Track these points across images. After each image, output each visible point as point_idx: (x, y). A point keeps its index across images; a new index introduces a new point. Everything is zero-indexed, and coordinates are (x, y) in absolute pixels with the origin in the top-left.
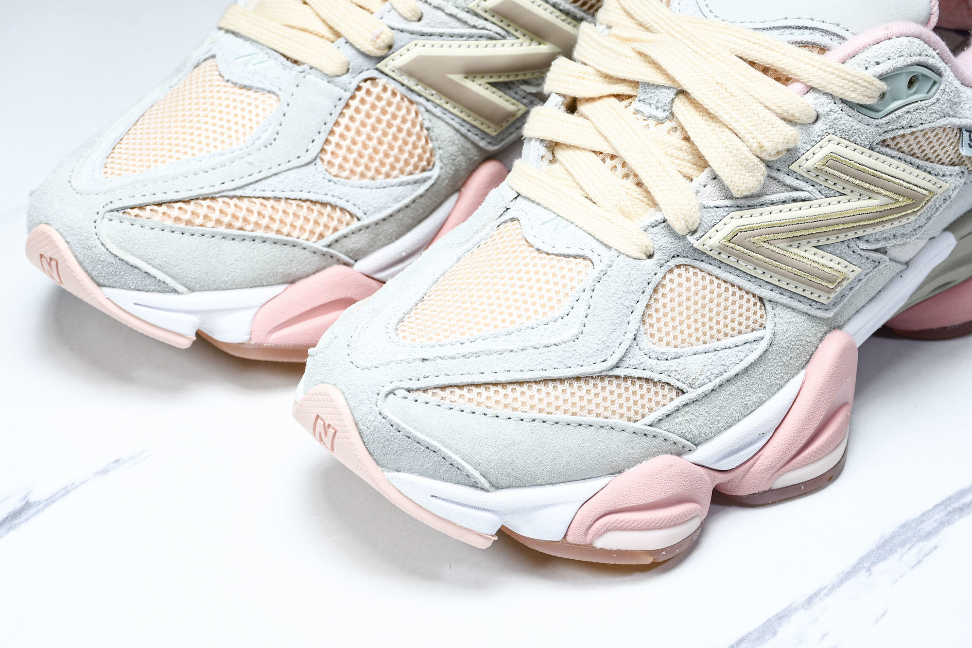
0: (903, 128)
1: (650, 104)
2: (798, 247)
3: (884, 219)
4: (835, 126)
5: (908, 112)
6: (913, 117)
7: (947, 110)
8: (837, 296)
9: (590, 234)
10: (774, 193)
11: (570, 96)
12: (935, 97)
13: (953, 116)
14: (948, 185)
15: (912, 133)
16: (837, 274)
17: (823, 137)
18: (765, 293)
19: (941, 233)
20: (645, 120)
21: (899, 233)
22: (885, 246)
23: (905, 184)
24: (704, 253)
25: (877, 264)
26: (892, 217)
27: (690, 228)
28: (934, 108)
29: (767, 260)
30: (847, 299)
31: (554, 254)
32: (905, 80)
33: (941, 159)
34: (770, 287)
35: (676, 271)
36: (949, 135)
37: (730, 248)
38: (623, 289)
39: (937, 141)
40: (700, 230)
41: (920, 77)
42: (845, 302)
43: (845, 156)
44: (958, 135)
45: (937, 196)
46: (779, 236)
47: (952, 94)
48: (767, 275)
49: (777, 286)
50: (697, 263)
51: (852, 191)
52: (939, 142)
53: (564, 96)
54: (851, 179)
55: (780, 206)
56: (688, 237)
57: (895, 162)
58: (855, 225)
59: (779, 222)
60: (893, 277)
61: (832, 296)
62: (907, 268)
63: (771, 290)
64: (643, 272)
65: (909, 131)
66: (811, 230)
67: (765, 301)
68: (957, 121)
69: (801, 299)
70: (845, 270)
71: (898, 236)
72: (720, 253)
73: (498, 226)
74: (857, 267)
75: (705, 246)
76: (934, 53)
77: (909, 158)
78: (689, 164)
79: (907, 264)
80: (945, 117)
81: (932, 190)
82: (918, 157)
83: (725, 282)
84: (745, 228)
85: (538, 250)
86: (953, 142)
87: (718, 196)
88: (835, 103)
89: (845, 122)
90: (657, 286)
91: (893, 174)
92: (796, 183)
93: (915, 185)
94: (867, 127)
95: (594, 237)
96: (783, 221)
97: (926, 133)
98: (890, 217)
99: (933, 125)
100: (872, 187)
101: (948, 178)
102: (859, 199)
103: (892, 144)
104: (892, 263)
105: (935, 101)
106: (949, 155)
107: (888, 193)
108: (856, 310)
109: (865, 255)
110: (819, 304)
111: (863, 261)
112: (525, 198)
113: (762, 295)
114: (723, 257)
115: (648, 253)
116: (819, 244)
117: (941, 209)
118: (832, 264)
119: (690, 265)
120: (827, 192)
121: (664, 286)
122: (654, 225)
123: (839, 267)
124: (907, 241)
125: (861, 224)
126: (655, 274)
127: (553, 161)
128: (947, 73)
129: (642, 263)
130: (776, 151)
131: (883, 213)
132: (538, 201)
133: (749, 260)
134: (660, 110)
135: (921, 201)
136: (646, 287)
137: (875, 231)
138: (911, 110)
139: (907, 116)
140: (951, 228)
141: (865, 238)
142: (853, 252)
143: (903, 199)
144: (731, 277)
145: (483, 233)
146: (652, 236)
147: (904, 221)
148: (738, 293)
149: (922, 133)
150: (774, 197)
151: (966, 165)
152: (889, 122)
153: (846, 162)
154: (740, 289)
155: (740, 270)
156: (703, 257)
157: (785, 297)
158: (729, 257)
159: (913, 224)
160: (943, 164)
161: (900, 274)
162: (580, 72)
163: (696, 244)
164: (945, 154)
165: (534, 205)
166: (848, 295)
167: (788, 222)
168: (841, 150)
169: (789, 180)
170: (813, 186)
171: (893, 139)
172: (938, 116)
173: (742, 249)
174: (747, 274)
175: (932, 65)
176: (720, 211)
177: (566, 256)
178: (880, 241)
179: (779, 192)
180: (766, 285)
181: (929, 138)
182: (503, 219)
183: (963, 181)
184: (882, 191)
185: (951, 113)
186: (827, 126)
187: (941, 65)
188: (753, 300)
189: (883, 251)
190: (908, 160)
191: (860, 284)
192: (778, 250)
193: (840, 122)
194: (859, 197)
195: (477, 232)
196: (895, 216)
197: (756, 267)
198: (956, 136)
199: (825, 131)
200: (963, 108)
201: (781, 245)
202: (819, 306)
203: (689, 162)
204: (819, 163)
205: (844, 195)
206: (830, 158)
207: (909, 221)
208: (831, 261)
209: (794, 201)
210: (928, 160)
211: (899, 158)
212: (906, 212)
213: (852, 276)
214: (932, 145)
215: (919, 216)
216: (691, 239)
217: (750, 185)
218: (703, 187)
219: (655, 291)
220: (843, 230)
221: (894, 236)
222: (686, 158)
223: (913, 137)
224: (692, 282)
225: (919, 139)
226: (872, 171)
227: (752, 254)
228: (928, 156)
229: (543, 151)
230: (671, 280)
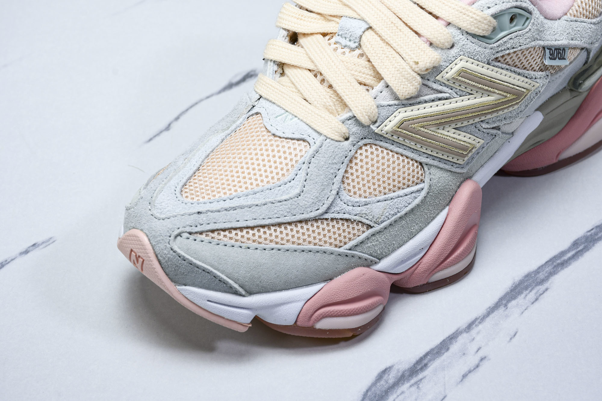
1: (345, 38)
2: (443, 129)
3: (498, 109)
4: (464, 50)
5: (511, 39)
6: (515, 42)
7: (536, 36)
8: (469, 159)
9: (307, 125)
10: (426, 95)
11: (292, 31)
12: (528, 28)
13: (540, 40)
14: (538, 85)
15: (515, 52)
16: (469, 145)
17: (457, 58)
18: (423, 160)
19: (534, 112)
20: (342, 48)
22: (499, 125)
23: (511, 86)
24: (381, 136)
25: (494, 136)
26: (503, 107)
27: (372, 120)
28: (528, 35)
30: (475, 160)
31: (283, 138)
32: (508, 18)
33: (533, 68)
34: (426, 155)
35: (364, 148)
36: (538, 52)
37: (399, 132)
38: (329, 162)
39: (530, 56)
40: (379, 121)
41: (518, 16)
42: (474, 162)
43: (471, 69)
44: (543, 52)
45: (531, 92)
46: (431, 123)
47: (539, 26)
48: (423, 148)
49: (430, 155)
50: (378, 142)
51: (477, 92)
52: (532, 57)
53: (288, 31)
55: (430, 103)
56: (371, 126)
57: (504, 72)
58: (479, 113)
59: (430, 114)
60: (504, 143)
61: (466, 159)
62: (512, 137)
63: (427, 158)
64: (342, 150)
65: (512, 51)
66: (451, 118)
67: (423, 165)
68: (542, 43)
69: (446, 162)
70: (474, 142)
71: (507, 118)
72: (392, 136)
74: (481, 140)
75: (382, 132)
77: (513, 69)
78: (371, 78)
79: (513, 133)
80: (535, 41)
81: (528, 88)
82: (518, 67)
83: (397, 153)
84: (408, 119)
85: (274, 135)
86: (540, 57)
87: (390, 98)
88: (463, 35)
89: (470, 47)
90: (352, 158)
91: (503, 80)
92: (440, 88)
93: (517, 86)
94: (485, 50)
95: (310, 127)
96: (433, 113)
97: (523, 52)
98: (502, 107)
99: (528, 46)
100: (490, 89)
101: (538, 80)
102: (482, 97)
103: (502, 60)
104: (503, 135)
105: (528, 31)
106: (539, 65)
107: (500, 92)
108: (480, 166)
109: (486, 132)
111: (485, 136)
112: (265, 99)
113: (421, 161)
114: (395, 138)
115: (345, 137)
116: (457, 126)
117: (534, 100)
118: (465, 139)
119: (373, 144)
120: (461, 93)
121: (356, 158)
122: (349, 119)
123: (470, 141)
124: (512, 121)
125: (483, 112)
126: (350, 151)
127: (282, 74)
128: (535, 12)
129: (342, 144)
130: (425, 68)
131: (497, 105)
132: (274, 101)
133: (411, 139)
134: (352, 42)
135: (521, 96)
136: (344, 160)
137: (493, 116)
138: (513, 37)
139: (510, 41)
141: (486, 121)
142: (479, 130)
143: (510, 96)
144: (400, 150)
145: (238, 123)
146: (348, 126)
147: (511, 109)
148: (406, 160)
149: (521, 52)
150: (426, 98)
151: (549, 70)
152: (499, 46)
153: (472, 73)
154: (407, 158)
155: (406, 146)
156: (381, 139)
157: (436, 162)
158: (398, 138)
159: (516, 110)
160: (535, 71)
161: (508, 141)
163: (377, 130)
164: (535, 64)
165: (271, 104)
166: (476, 157)
167: (436, 114)
168: (469, 65)
169: (435, 86)
170: (452, 89)
171: (503, 56)
172: (531, 40)
173: (407, 132)
174: (411, 148)
175: (525, 7)
176: (392, 108)
177: (292, 139)
178: (496, 122)
179: (429, 94)
180: (423, 154)
181: (525, 54)
182: (250, 113)
183: (548, 81)
184: (496, 91)
185: (539, 38)
186: (459, 50)
187: (530, 7)
188: (416, 164)
189: (498, 128)
190: (512, 70)
191: (484, 150)
192: (430, 132)
193: (467, 47)
194: (481, 95)
195: (234, 122)
196: (505, 106)
197: (416, 143)
198: (541, 52)
199: (457, 53)
200: (546, 34)
201: (432, 129)
202: (458, 165)
203: (371, 76)
204: (455, 75)
205: (472, 94)
206: (462, 71)
207: (514, 108)
208: (464, 137)
209: (440, 99)
210: (525, 69)
211: (507, 69)
212: (512, 104)
213: (478, 145)
214: (527, 59)
215: (520, 105)
216: (373, 127)
217: (410, 92)
218: (380, 93)
219: (351, 161)
220: (472, 117)
221: (505, 118)
222: (369, 73)
223: (515, 54)
224: (375, 155)
225: (519, 56)
226: (489, 78)
227: (414, 135)
228: (525, 66)
229: (276, 68)
230: (361, 154)
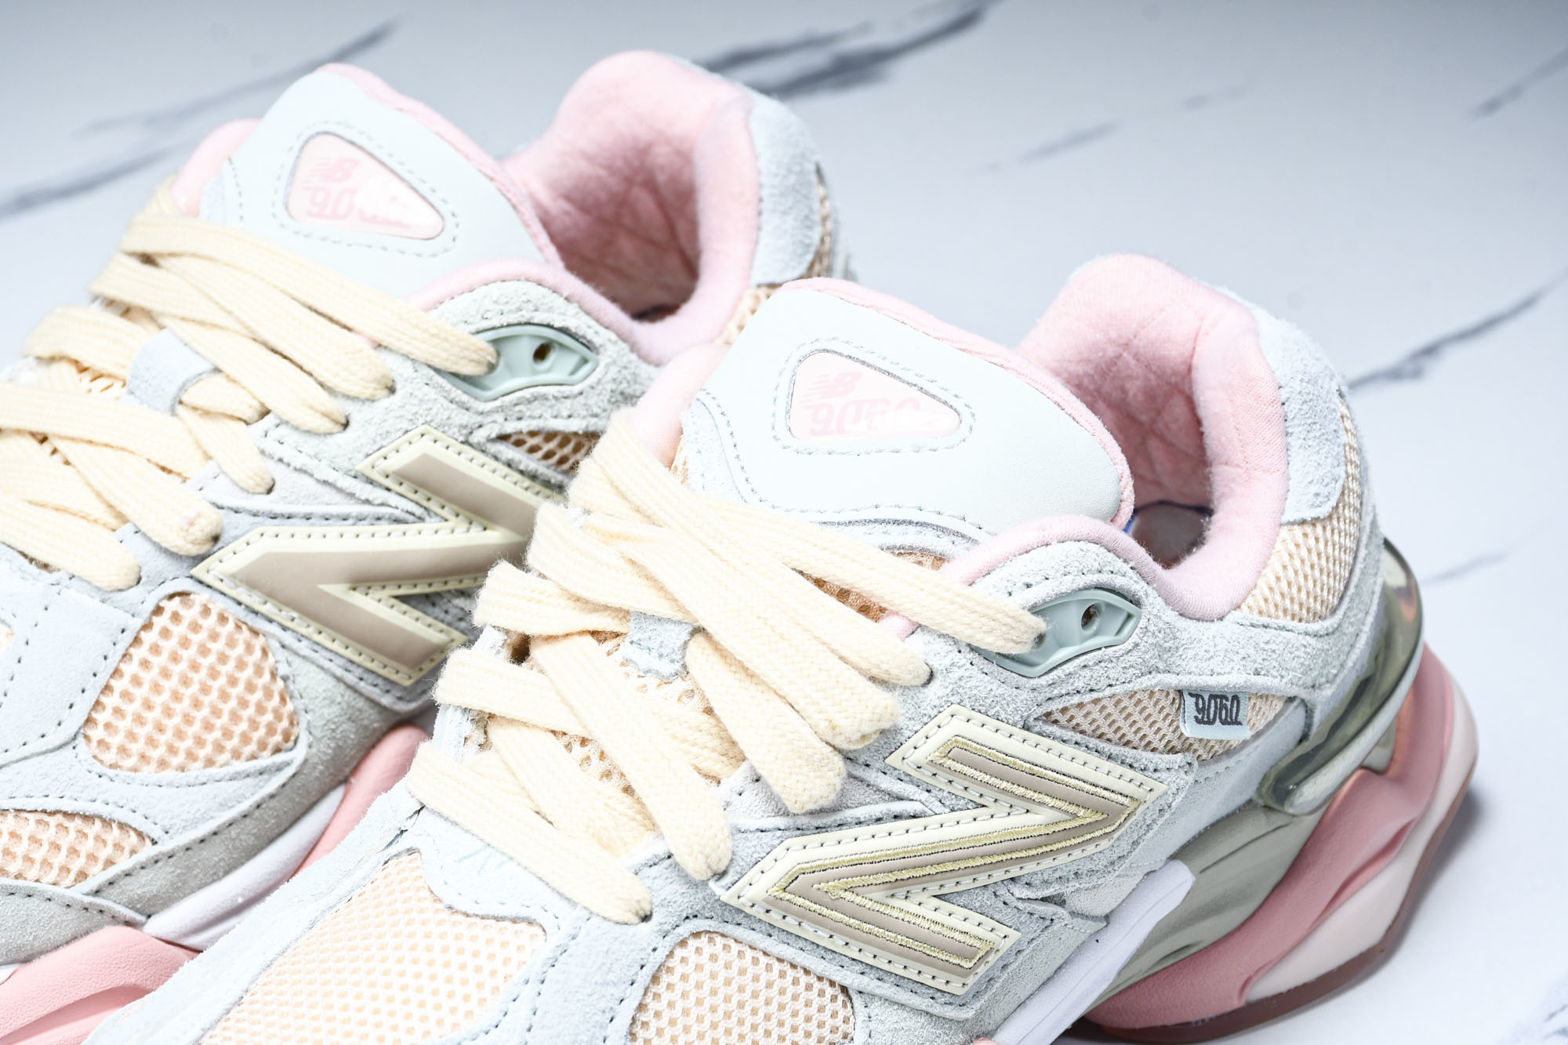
0: (1078, 692)
1: (649, 649)
2: (906, 898)
3: (1054, 847)
4: (961, 690)
5: (1085, 666)
6: (1095, 675)
7: (1153, 662)
8: (979, 980)
9: (541, 879)
10: (861, 804)
11: (514, 632)
12: (1131, 640)
13: (1164, 672)
14: (1164, 787)
15: (1096, 701)
16: (977, 943)
17: (941, 709)
18: (851, 978)
19: (1166, 863)
20: (639, 676)
21: (1084, 870)
22: (1061, 891)
23: (1087, 787)
24: (739, 911)
25: (1048, 922)
26: (1068, 843)
27: (715, 867)
28: (1130, 658)
29: (852, 921)
30: (998, 984)
31: (477, 916)
32: (1076, 615)
33: (1149, 743)
34: (859, 968)
35: (693, 943)
36: (1161, 703)
37: (785, 903)
38: (596, 978)
39: (1140, 713)
40: (731, 872)
41: (1103, 609)
42: (995, 990)
43: (979, 742)
44: (1177, 701)
45: (1146, 805)
46: (871, 879)
47: (1161, 635)
48: (852, 947)
49: (872, 967)
50: (729, 929)
51: (996, 800)
52: (1145, 715)
53: (507, 632)
54: (993, 780)
55: (871, 826)
56: (712, 884)
57: (1069, 750)
58: (1004, 858)
59: (870, 855)
60: (1084, 942)
61: (971, 980)
62: (1106, 926)
63: (862, 973)
64: (632, 947)
65: (1087, 698)
66: (928, 869)
67: (850, 992)
68: (1172, 680)
69: (916, 987)
70: (991, 936)
71: (1082, 874)
72: (768, 911)
73: (386, 863)
74: (1012, 930)
75: (741, 900)
76: (1126, 568)
77: (1093, 742)
78: (715, 755)
79: (1107, 918)
80: (1150, 672)
81: (1136, 797)
82: (1109, 740)
83: (780, 960)
84: (811, 867)
85: (450, 908)
86: (1168, 715)
87: (764, 812)
88: (960, 652)
89: (978, 684)
90: (659, 969)
91: (1065, 772)
92: (898, 787)
93: (1105, 789)
94: (1015, 691)
95: (547, 884)
96: (877, 854)
97: (1119, 701)
98: (1064, 844)
99: (1128, 687)
100: (1030, 794)
101: (1164, 775)
102: (1009, 814)
103: (1063, 719)
104: (1075, 920)
105: (1130, 647)
106: (1164, 735)
107: (1058, 803)
108: (1017, 1003)
109: (1025, 909)
110: (949, 995)
111: (1022, 919)
112: (433, 812)
113: (846, 983)
114: (775, 917)
115: (642, 913)
116: (944, 891)
117: (1155, 828)
118: (966, 926)
119: (716, 933)
120: (953, 802)
122: (652, 863)
123: (980, 932)
124: (1100, 882)
125: (1014, 856)
126: (654, 950)
127: (485, 745)
128: (1151, 600)
129: (631, 930)
130: (860, 734)
131: (1051, 837)
132: (454, 818)
133: (819, 921)
134: (666, 660)
135: (1118, 816)
136: (637, 974)
137: (1040, 867)
138: (1091, 664)
139: (1083, 672)
140: (1183, 854)
141: (1025, 880)
142: (1005, 903)
143: (1084, 813)
144: (790, 952)
145: (357, 876)
146: (648, 882)
147: (1091, 849)
148: (804, 980)
149: (1114, 700)
150: (861, 812)
151: (1195, 751)
152: (1053, 684)
153: (982, 750)
154: (807, 972)
155: (806, 940)
156: (739, 918)
157: (887, 986)
158: (784, 917)
159: (1108, 853)
160: (1153, 750)
161: (1095, 937)
162: (533, 591)
163: (725, 896)
164: (1156, 733)
165: (447, 825)
166: (999, 977)
167: (886, 855)
168: (973, 731)
169: (885, 782)
170: (928, 791)
171: (1064, 710)
172: (1138, 672)
173: (807, 902)
174: (818, 946)
175: (1121, 587)
176: (766, 838)
177: (498, 919)
178: (1051, 883)
179: (869, 803)
180: (852, 965)
181: (1125, 708)
182: (393, 850)
183: (1190, 778)
184: (1048, 800)
185: (1161, 666)
186: (948, 691)
187: (1137, 587)
188: (830, 991)
189: (1058, 901)
190: (1091, 746)
191: (1021, 957)
192: (869, 904)
193: (969, 685)
194: (1009, 810)
195: (347, 874)
196: (1073, 842)
197: (832, 934)
198: (1173, 702)
199: (944, 699)
200: (1183, 657)
201: (875, 896)
202: (947, 998)
203: (714, 750)
204: (937, 754)
205: (983, 806)
206: (954, 745)
207: (1099, 849)
208: (965, 920)
209: (896, 817)
210: (1127, 744)
211: (1076, 743)
212: (1093, 835)
213: (1005, 945)
214: (1132, 719)
215: (1118, 839)
216: (715, 887)
217: (816, 794)
218: (737, 795)
219: (655, 979)
220: (983, 868)
221: (1076, 874)
222: (710, 744)
223: (1099, 707)
224: (721, 962)
225: (1108, 711)
226: (1029, 765)
227: (825, 911)
228: (1126, 738)
229: (468, 728)
230: (683, 960)
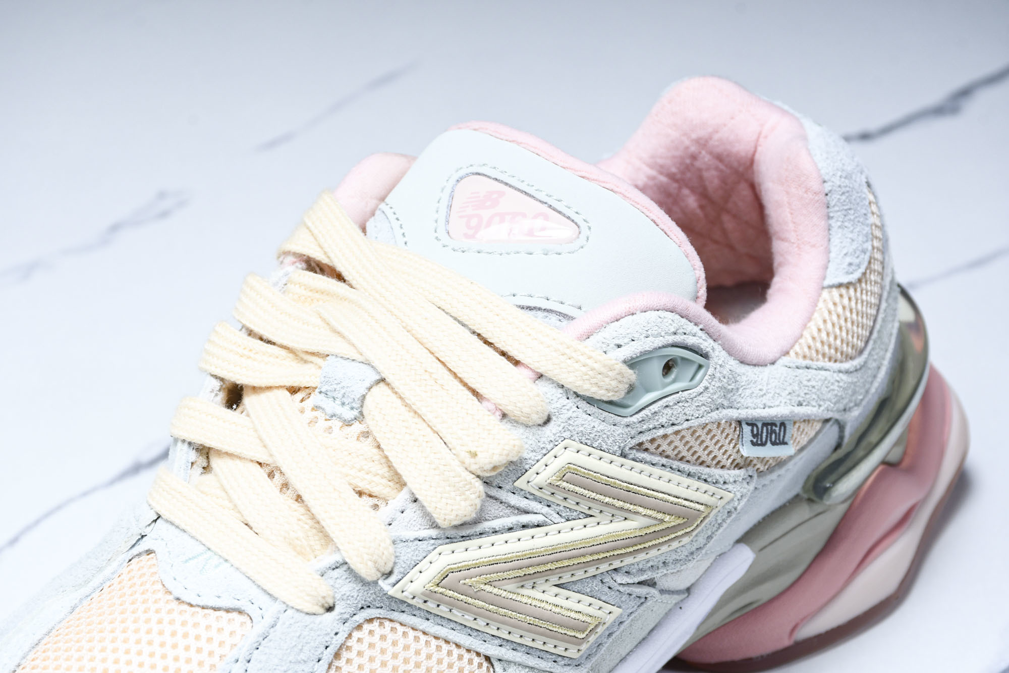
0: (663, 426)
1: (334, 398)
2: (533, 587)
3: (647, 545)
4: (570, 428)
5: (667, 406)
6: (675, 413)
7: (720, 401)
8: (591, 646)
9: (249, 578)
10: (496, 517)
11: (229, 381)
12: (702, 385)
13: (728, 407)
14: (731, 495)
15: (677, 433)
16: (589, 620)
17: (556, 443)
18: (492, 650)
19: (733, 546)
20: (326, 419)
21: (670, 560)
22: (652, 577)
23: (672, 499)
24: (403, 602)
25: (643, 600)
26: (657, 542)
27: (382, 570)
28: (702, 399)
29: (491, 607)
30: (604, 648)
31: (199, 606)
32: (658, 367)
33: (719, 462)
34: (497, 642)
35: (367, 627)
36: (727, 431)
37: (438, 595)
38: (291, 658)
39: (711, 439)
40: (396, 571)
41: (679, 361)
42: (602, 652)
43: (587, 467)
44: (738, 429)
45: (717, 510)
46: (505, 575)
47: (725, 380)
48: (492, 626)
49: (508, 641)
50: (395, 615)
51: (601, 512)
52: (714, 441)
53: (222, 380)
54: (598, 497)
55: (505, 534)
56: (380, 582)
57: (657, 471)
58: (608, 554)
59: (503, 557)
60: (670, 610)
61: (584, 647)
62: (688, 596)
63: (500, 646)
64: (319, 633)
65: (670, 430)
66: (549, 565)
67: (492, 660)
68: (734, 414)
69: (542, 654)
70: (599, 613)
71: (669, 563)
72: (425, 602)
73: (130, 560)
74: (615, 608)
75: (404, 593)
76: (696, 329)
77: (676, 464)
78: (384, 481)
79: (688, 590)
80: (718, 409)
81: (709, 504)
82: (688, 461)
83: (436, 638)
84: (458, 567)
85: (178, 599)
86: (732, 440)
87: (421, 525)
88: (568, 398)
89: (583, 423)
90: (341, 648)
91: (654, 488)
92: (523, 503)
93: (686, 500)
94: (613, 428)
95: (254, 582)
96: (509, 555)
97: (695, 432)
98: (654, 542)
99: (703, 420)
100: (627, 506)
101: (730, 487)
102: (611, 521)
103: (652, 448)
104: (664, 596)
105: (702, 390)
106: (730, 456)
107: (649, 512)
108: (619, 659)
109: (625, 591)
110: (567, 659)
111: (623, 599)
112: (167, 521)
113: (488, 653)
114: (431, 606)
115: (327, 606)
116: (562, 581)
117: (725, 525)
118: (579, 607)
119: (386, 618)
120: (568, 514)
121: (349, 648)
122: (334, 567)
123: (590, 610)
124: (682, 568)
125: (616, 553)
126: (336, 634)
127: (206, 469)
128: (717, 353)
129: (318, 619)
130: (492, 466)
131: (643, 538)
132: (183, 526)
133: (465, 608)
134: (347, 408)
135: (695, 519)
136: (322, 653)
137: (637, 560)
138: (671, 404)
139: (665, 411)
140: (746, 538)
141: (625, 570)
142: (610, 588)
143: (670, 518)
144: (443, 632)
145: (108, 572)
146: (331, 582)
147: (675, 544)
148: (456, 652)
149: (690, 431)
150: (496, 524)
151: (755, 465)
152: (643, 420)
153: (589, 474)
154: (458, 646)
155: (456, 622)
156: (403, 607)
157: (520, 654)
158: (438, 606)
159: (688, 547)
160: (722, 467)
161: (679, 606)
162: (244, 349)
163: (392, 592)
164: (724, 454)
165: (177, 531)
166: (606, 643)
167: (516, 556)
168: (582, 459)
169: (514, 500)
170: (549, 506)
171: (652, 441)
172: (709, 409)
173: (456, 594)
174: (465, 626)
175: (693, 345)
176: (424, 545)
177: (215, 609)
178: (645, 571)
179: (502, 516)
180: (492, 639)
181: (699, 436)
182: (135, 551)
183: (751, 487)
184: (641, 510)
185: (726, 403)
186: (560, 428)
187: (706, 344)
188: (477, 660)
189: (651, 583)
190: (674, 467)
191: (622, 627)
192: (504, 594)
193: (576, 423)
194: (611, 518)
195: (100, 569)
196: (661, 540)
197: (476, 617)
198: (735, 430)
199: (558, 435)
200: (742, 395)
201: (508, 587)
202: (566, 661)
203: (383, 477)
204: (554, 478)
205: (591, 516)
206: (568, 470)
207: (682, 544)
208: (579, 602)
209: (524, 527)
210: (702, 463)
211: (663, 465)
212: (676, 534)
213: (610, 619)
214: (705, 445)
215: (696, 536)
216: (385, 585)
217: (461, 513)
218: (400, 514)
219: (337, 655)
220: (592, 563)
221: (664, 563)
222: (380, 472)
223: (679, 437)
224: (389, 641)
225: (686, 439)
226: (625, 484)
227: (470, 600)
228: (701, 459)
229: (193, 455)
230: (359, 640)
